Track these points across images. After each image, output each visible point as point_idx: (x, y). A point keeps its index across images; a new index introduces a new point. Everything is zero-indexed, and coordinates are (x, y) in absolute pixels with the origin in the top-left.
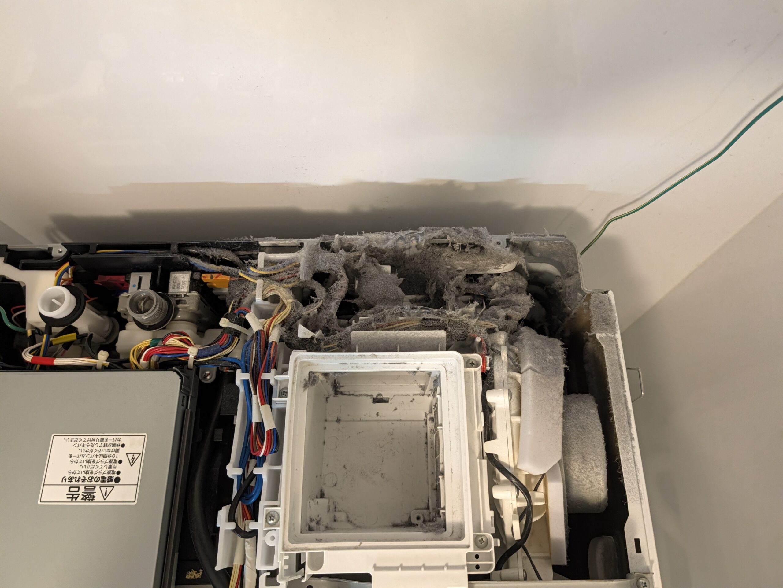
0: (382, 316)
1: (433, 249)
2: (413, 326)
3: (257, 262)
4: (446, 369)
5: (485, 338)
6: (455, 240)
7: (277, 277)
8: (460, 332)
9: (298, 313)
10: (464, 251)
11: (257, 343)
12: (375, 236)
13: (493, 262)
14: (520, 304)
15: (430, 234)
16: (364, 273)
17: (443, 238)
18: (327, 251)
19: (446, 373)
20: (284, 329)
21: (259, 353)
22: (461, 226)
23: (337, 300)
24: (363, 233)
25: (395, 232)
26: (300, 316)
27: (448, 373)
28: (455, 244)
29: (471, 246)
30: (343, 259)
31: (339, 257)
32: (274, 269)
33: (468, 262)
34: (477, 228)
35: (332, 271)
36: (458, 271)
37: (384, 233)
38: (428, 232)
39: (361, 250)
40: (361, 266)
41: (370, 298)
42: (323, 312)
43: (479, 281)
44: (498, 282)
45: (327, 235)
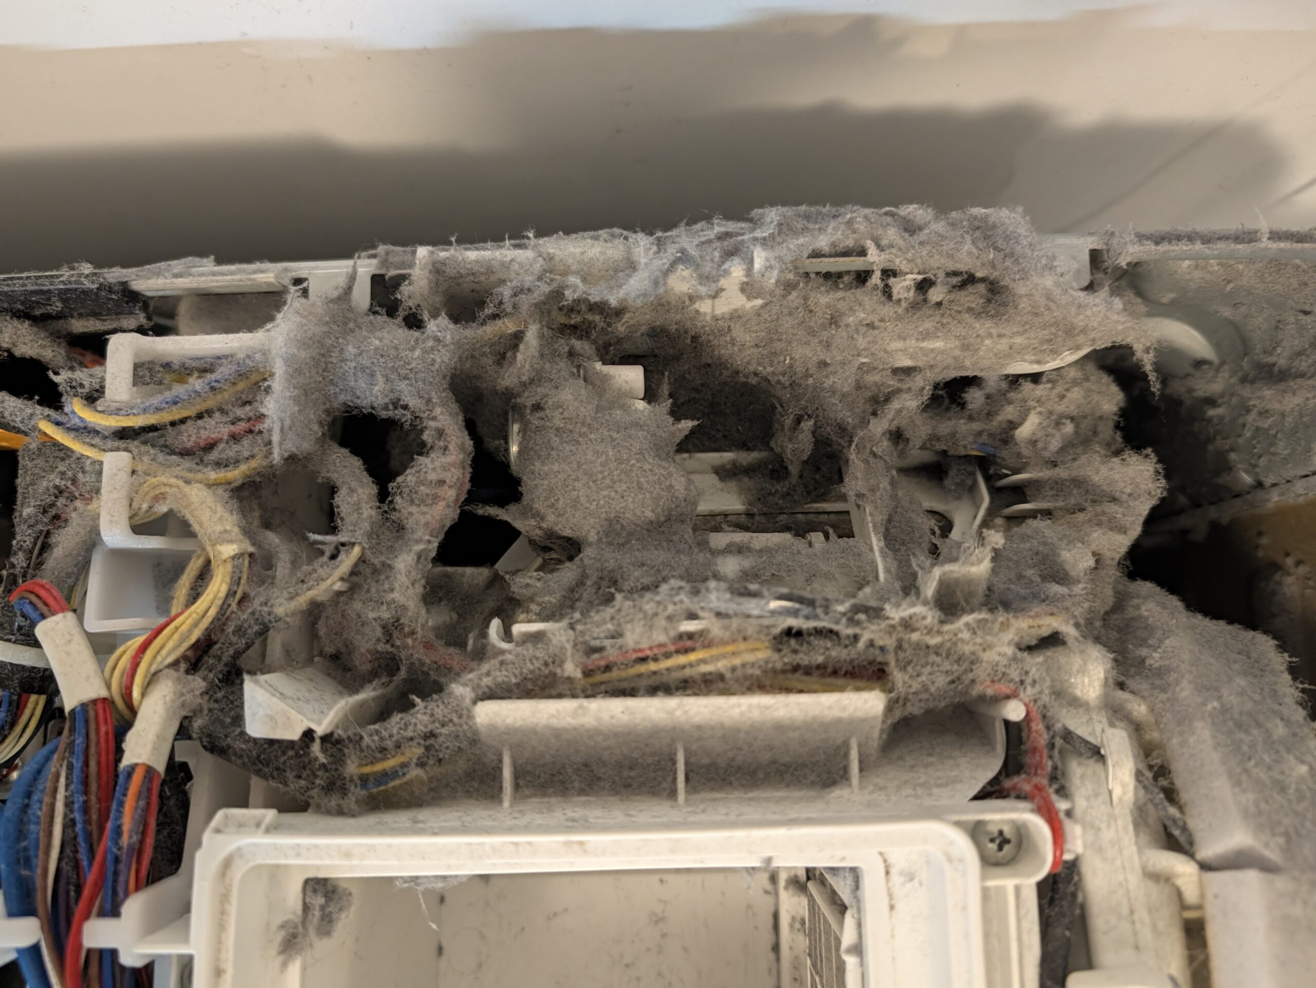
0: (610, 626)
1: (806, 299)
2: (744, 665)
3: (103, 379)
4: (885, 861)
5: (1039, 703)
6: (897, 261)
7: (190, 436)
8: (941, 681)
9: (253, 613)
10: (925, 301)
11: (70, 767)
12: (578, 250)
13: (1035, 343)
14: (1117, 495)
15: (801, 240)
16: (537, 407)
17: (846, 253)
18: (385, 318)
19: (888, 881)
20: (198, 683)
21: (77, 816)
22: (921, 202)
23: (420, 547)
24: (528, 238)
25: (659, 234)
26: (263, 624)
27: (896, 879)
28: (895, 275)
29: (955, 280)
30: (444, 358)
31: (425, 351)
32: (175, 403)
33: (939, 344)
34: (984, 211)
35: (400, 412)
36: (896, 371)
37: (613, 236)
38: (791, 229)
39: (524, 309)
40: (525, 378)
41: (560, 515)
42: (368, 591)
43: (970, 407)
44: (1039, 409)
45: (394, 244)
